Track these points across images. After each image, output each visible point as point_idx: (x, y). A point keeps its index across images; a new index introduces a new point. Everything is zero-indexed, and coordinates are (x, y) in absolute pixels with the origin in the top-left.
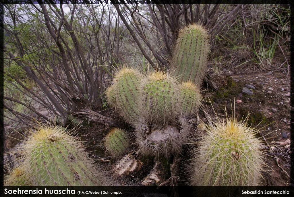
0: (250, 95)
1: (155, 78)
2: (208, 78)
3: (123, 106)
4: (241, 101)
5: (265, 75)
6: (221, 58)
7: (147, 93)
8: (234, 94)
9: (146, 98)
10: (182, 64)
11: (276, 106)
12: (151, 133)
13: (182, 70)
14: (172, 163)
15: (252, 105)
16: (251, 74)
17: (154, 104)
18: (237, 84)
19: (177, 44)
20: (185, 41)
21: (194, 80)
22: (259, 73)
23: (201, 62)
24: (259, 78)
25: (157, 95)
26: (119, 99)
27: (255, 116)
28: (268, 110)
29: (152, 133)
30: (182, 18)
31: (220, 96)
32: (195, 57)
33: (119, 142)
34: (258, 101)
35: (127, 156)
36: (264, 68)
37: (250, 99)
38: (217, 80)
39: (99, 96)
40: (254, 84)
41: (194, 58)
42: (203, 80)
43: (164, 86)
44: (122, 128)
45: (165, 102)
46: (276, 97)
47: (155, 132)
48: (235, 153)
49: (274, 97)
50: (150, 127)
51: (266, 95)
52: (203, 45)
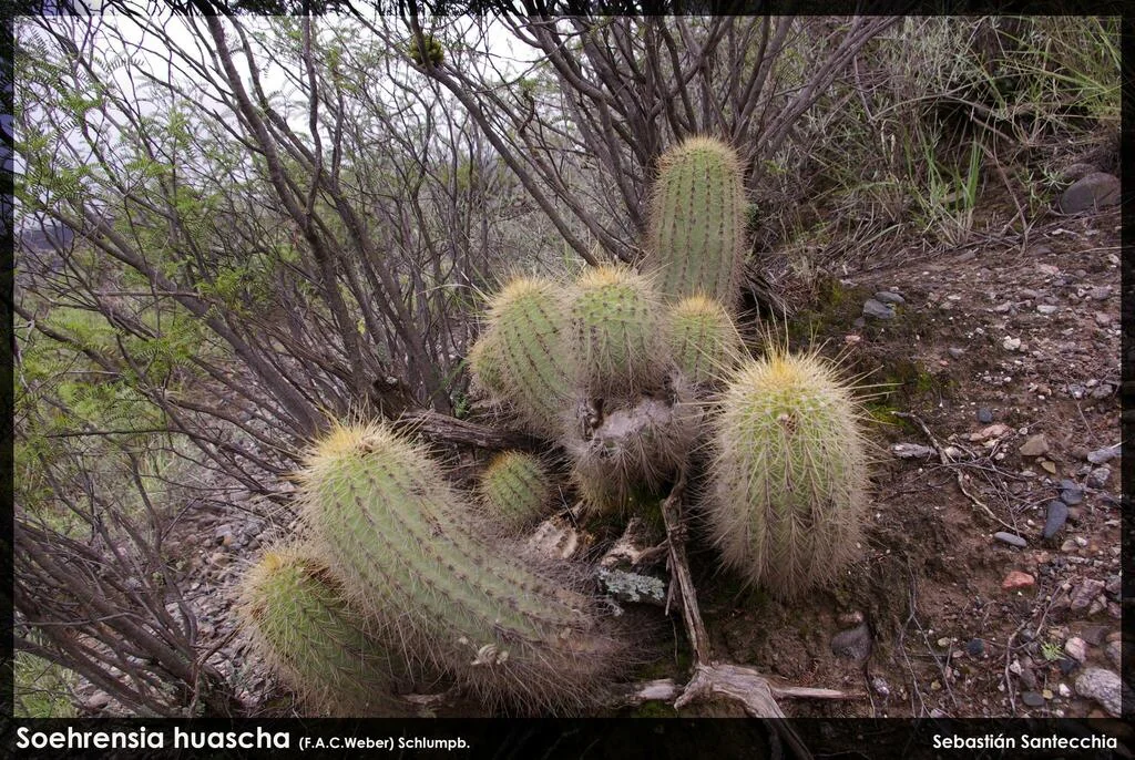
0: (886, 320)
1: (596, 282)
2: (760, 285)
3: (521, 384)
4: (857, 338)
5: (952, 264)
6: (823, 229)
7: (581, 319)
8: (839, 324)
9: (581, 332)
10: (674, 251)
11: (963, 342)
12: (602, 424)
13: (675, 266)
14: (666, 498)
15: (892, 346)
16: (912, 264)
17: (602, 342)
18: (849, 294)
19: (656, 198)
20: (675, 186)
21: (715, 291)
22: (935, 259)
23: (727, 238)
24: (932, 273)
25: (606, 319)
26: (508, 367)
27: (896, 372)
28: (940, 354)
29: (606, 423)
30: (661, 122)
31: (799, 332)
32: (707, 227)
33: (520, 488)
34: (909, 335)
35: (548, 523)
36: (950, 242)
37: (887, 330)
38: (792, 290)
39: (439, 385)
40: (902, 288)
41: (705, 231)
42: (742, 289)
43: (621, 297)
44: (526, 451)
45: (625, 334)
46: (964, 319)
47: (612, 416)
48: (787, 416)
49: (958, 317)
50: (599, 405)
51: (936, 315)
52: (727, 191)
